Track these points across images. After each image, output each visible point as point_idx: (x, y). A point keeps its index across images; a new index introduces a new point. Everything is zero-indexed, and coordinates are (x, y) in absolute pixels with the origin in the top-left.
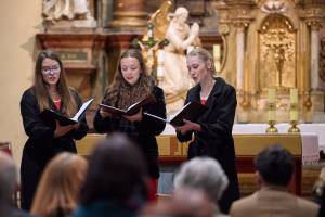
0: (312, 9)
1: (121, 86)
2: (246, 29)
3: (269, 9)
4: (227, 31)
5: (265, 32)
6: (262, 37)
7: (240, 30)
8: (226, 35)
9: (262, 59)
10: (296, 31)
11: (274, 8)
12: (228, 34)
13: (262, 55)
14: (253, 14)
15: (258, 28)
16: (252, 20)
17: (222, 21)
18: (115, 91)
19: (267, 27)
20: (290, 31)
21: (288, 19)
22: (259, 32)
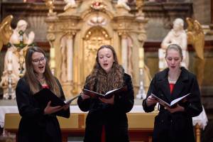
0: (124, 23)
1: (98, 73)
2: (74, 37)
3: (93, 22)
4: (54, 38)
5: (88, 39)
6: (85, 42)
7: (70, 37)
8: (52, 41)
9: (86, 59)
10: (110, 39)
11: (98, 22)
12: (54, 40)
13: (85, 56)
14: (79, 26)
15: (83, 36)
16: (79, 30)
17: (49, 31)
18: (93, 77)
19: (90, 36)
20: (106, 39)
21: (105, 30)
22: (84, 39)
